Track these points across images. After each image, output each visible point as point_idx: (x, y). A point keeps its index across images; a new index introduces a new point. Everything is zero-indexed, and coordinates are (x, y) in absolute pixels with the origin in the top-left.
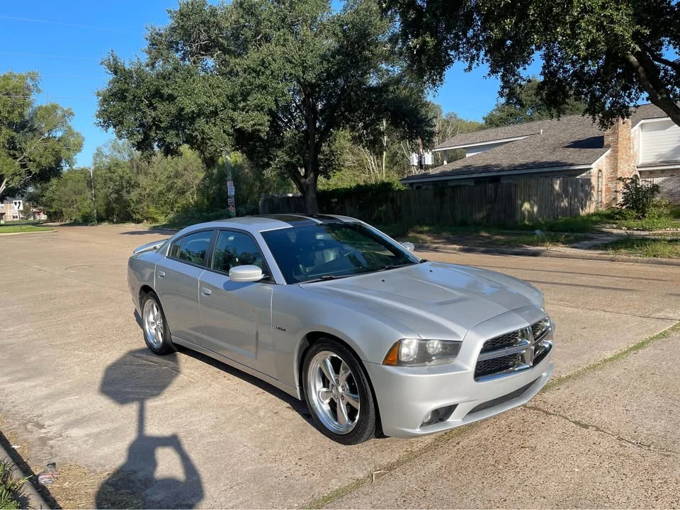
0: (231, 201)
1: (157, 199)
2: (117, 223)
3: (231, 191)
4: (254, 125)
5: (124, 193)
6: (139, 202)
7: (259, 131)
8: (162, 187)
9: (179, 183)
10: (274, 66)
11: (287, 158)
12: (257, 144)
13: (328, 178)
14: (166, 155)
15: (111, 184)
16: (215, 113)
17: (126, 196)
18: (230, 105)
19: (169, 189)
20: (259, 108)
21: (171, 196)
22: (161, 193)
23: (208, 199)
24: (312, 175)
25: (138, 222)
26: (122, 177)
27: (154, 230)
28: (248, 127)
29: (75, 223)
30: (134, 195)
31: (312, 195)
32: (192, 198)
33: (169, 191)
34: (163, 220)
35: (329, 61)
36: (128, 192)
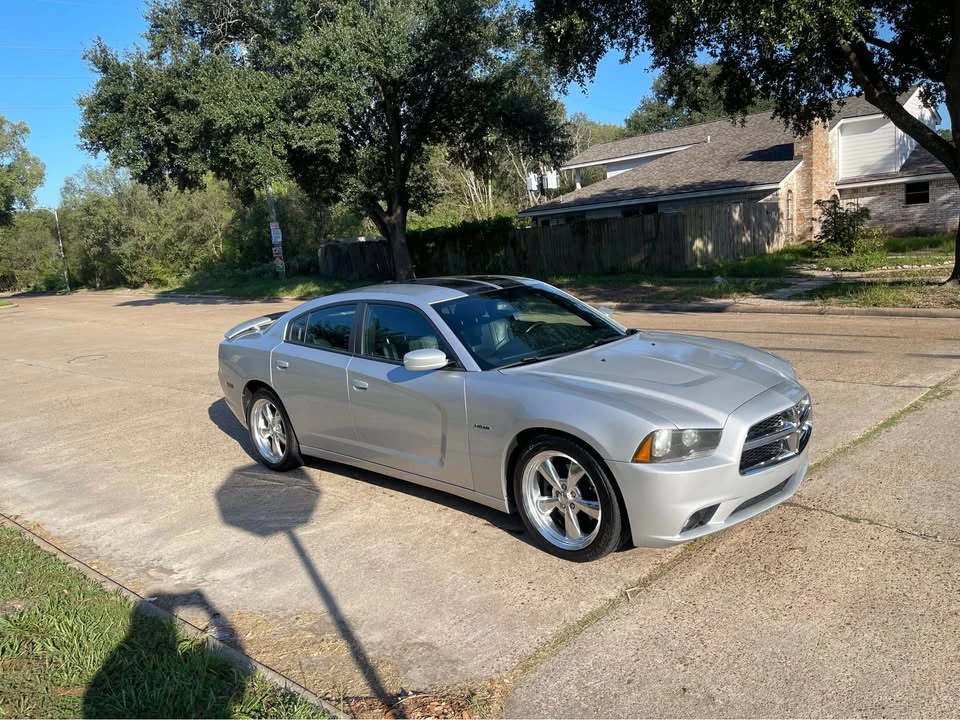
0: (277, 251)
1: (165, 252)
2: (101, 288)
3: (277, 236)
4: (320, 143)
5: (111, 244)
6: (135, 257)
7: (327, 151)
8: (169, 234)
9: (196, 227)
11: (363, 188)
12: (320, 168)
13: (423, 214)
14: (182, 189)
15: (91, 233)
16: (260, 127)
17: (115, 250)
18: (281, 115)
19: (181, 237)
20: (325, 118)
21: (185, 246)
22: (169, 243)
23: (241, 249)
24: (399, 211)
25: (136, 286)
26: (106, 222)
27: (164, 298)
28: (311, 145)
29: (35, 293)
30: (127, 247)
31: (399, 241)
32: (216, 248)
33: (181, 239)
34: (174, 283)
35: (419, 49)
36: (118, 244)
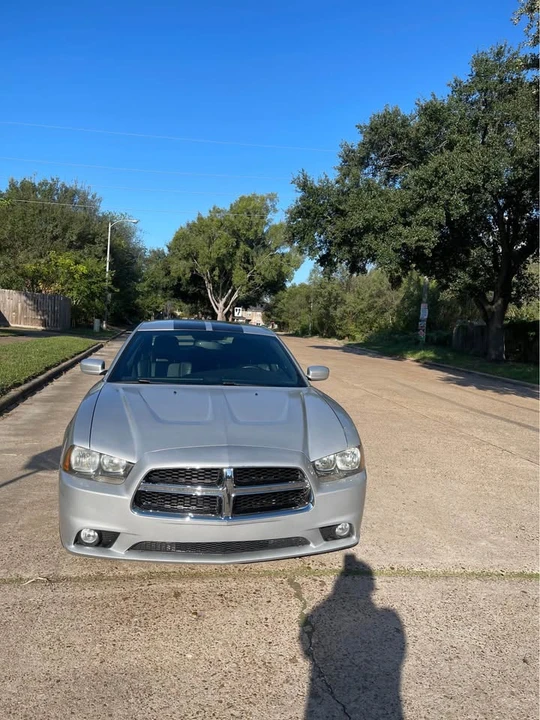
0: (422, 324)
1: (356, 316)
2: (325, 337)
3: (424, 313)
4: (419, 240)
5: (331, 309)
6: (342, 319)
7: (423, 247)
8: (363, 305)
9: (380, 302)
10: (450, 175)
11: (469, 280)
12: (437, 263)
13: (519, 306)
15: (321, 300)
16: (384, 229)
17: (332, 312)
18: (401, 220)
19: (371, 308)
20: (426, 222)
21: (371, 315)
22: (362, 311)
23: (404, 321)
24: (500, 302)
25: (341, 338)
26: (330, 294)
28: (412, 242)
29: (296, 335)
30: (338, 313)
31: (496, 325)
32: (389, 319)
33: (370, 310)
34: (360, 338)
35: (524, 167)
36: (335, 308)
